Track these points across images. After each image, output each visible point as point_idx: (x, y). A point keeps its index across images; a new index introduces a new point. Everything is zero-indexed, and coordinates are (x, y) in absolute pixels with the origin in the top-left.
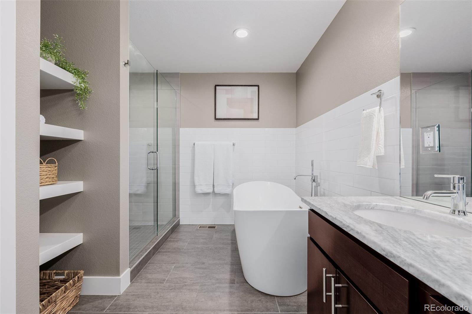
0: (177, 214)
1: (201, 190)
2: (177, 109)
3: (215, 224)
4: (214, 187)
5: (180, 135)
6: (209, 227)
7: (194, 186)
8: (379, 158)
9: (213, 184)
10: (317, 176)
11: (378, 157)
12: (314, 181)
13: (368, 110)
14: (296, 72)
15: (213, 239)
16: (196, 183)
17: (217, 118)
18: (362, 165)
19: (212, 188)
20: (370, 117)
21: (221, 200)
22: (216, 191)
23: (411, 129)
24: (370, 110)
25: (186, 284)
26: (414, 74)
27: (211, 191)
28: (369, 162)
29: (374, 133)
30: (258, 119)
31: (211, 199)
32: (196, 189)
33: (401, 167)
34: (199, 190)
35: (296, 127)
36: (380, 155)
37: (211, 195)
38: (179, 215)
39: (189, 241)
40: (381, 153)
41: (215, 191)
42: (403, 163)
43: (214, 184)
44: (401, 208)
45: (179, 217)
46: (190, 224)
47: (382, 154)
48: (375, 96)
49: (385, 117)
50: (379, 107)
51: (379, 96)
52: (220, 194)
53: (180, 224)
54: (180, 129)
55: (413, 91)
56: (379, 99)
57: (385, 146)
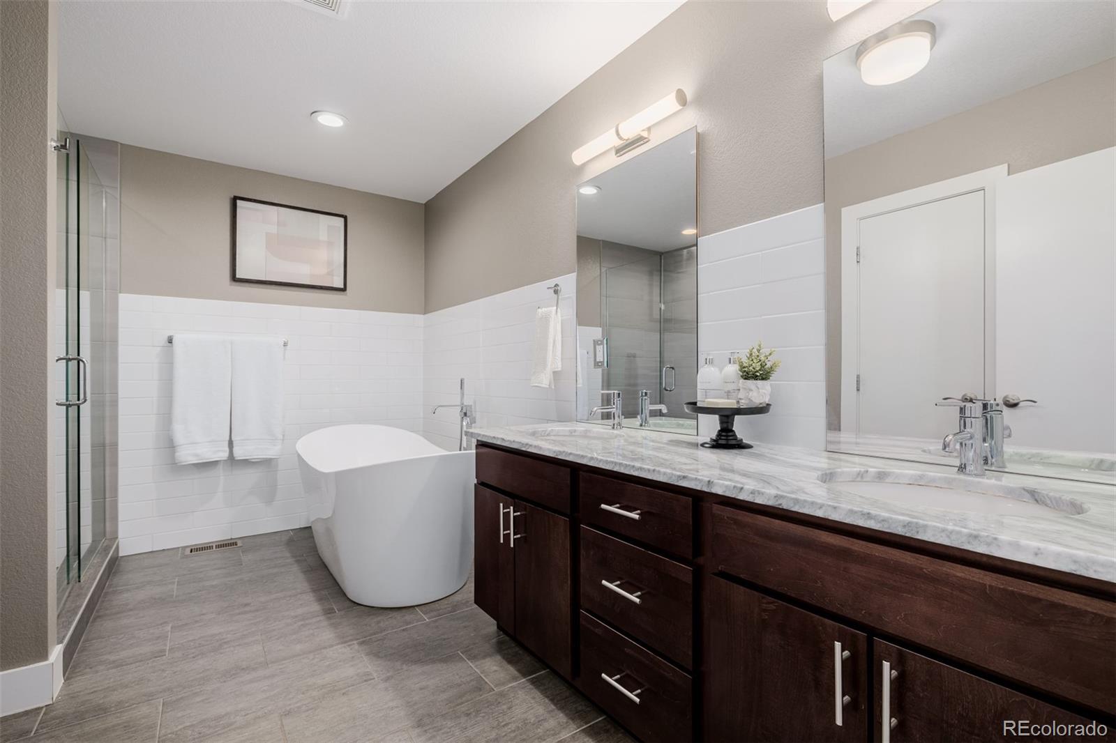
0: (108, 529)
1: (197, 455)
2: (108, 240)
3: (231, 539)
4: (233, 447)
5: (120, 313)
6: (218, 547)
7: (170, 446)
8: (556, 374)
9: (228, 438)
10: (471, 406)
11: (554, 372)
12: (465, 414)
13: (543, 309)
14: (424, 202)
15: (244, 564)
16: (179, 438)
17: (237, 276)
18: (536, 385)
19: (227, 449)
20: (546, 319)
21: (250, 477)
22: (239, 453)
23: (600, 329)
24: (546, 309)
25: (225, 640)
26: (604, 242)
27: (224, 455)
28: (545, 380)
29: (551, 341)
30: (344, 289)
31: (222, 477)
32: (177, 454)
33: (578, 386)
34: (187, 455)
35: (425, 314)
36: (556, 370)
37: (221, 466)
38: (115, 532)
39: (176, 580)
40: (557, 368)
41: (235, 455)
42: (580, 381)
43: (233, 439)
44: (575, 431)
45: (117, 538)
46: (154, 550)
47: (560, 369)
48: (552, 291)
49: (562, 320)
50: (555, 308)
51: (556, 292)
52: (246, 463)
53: (120, 555)
54: (121, 296)
55: (604, 270)
56: (556, 296)
57: (562, 359)
